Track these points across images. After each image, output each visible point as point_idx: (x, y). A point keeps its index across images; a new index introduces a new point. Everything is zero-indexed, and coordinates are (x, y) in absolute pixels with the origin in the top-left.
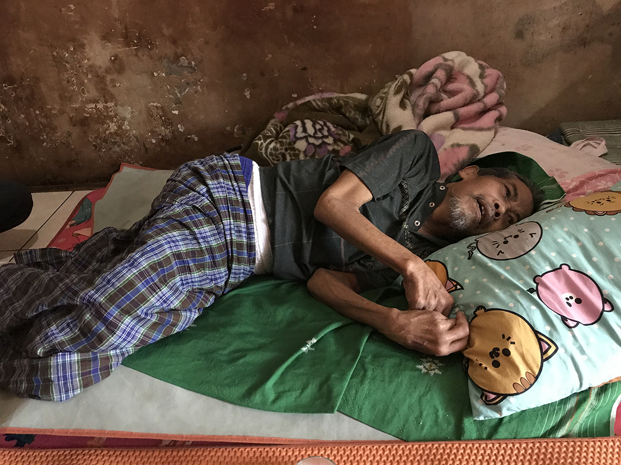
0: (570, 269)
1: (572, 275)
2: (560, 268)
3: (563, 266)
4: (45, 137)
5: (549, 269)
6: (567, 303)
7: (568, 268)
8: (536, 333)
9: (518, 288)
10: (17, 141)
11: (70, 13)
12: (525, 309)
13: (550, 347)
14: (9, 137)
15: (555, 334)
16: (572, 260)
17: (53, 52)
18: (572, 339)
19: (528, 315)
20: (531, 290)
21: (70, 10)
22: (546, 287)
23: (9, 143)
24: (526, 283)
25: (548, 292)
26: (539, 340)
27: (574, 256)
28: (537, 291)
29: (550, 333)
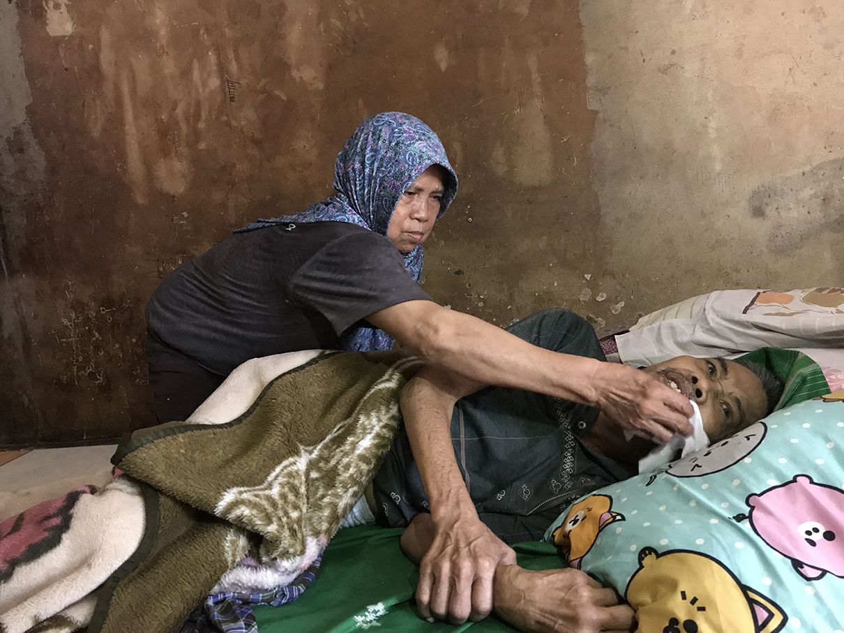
0: (812, 482)
1: (817, 492)
2: (795, 480)
3: (798, 478)
4: (139, 371)
5: (773, 482)
6: (807, 540)
7: (808, 481)
8: (745, 589)
9: (717, 515)
10: (107, 377)
11: (181, 222)
12: (724, 549)
13: (771, 615)
14: (99, 372)
15: (779, 591)
16: (817, 468)
17: (158, 268)
18: (814, 601)
19: (728, 557)
20: (740, 518)
21: (183, 218)
22: (768, 512)
23: (98, 380)
24: (732, 507)
25: (771, 519)
26: (751, 602)
27: (819, 462)
28: (750, 517)
29: (772, 589)
